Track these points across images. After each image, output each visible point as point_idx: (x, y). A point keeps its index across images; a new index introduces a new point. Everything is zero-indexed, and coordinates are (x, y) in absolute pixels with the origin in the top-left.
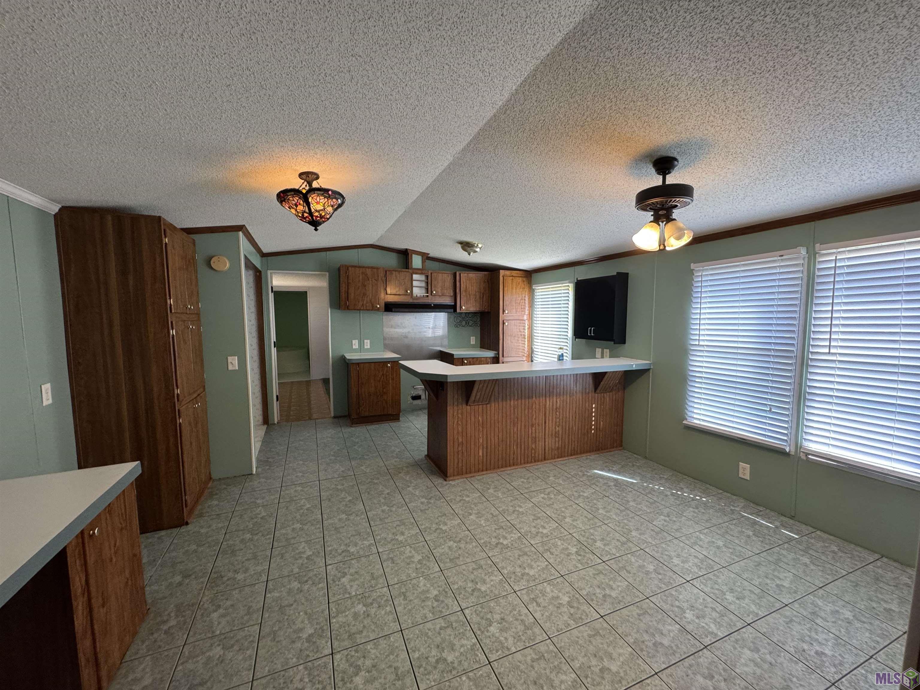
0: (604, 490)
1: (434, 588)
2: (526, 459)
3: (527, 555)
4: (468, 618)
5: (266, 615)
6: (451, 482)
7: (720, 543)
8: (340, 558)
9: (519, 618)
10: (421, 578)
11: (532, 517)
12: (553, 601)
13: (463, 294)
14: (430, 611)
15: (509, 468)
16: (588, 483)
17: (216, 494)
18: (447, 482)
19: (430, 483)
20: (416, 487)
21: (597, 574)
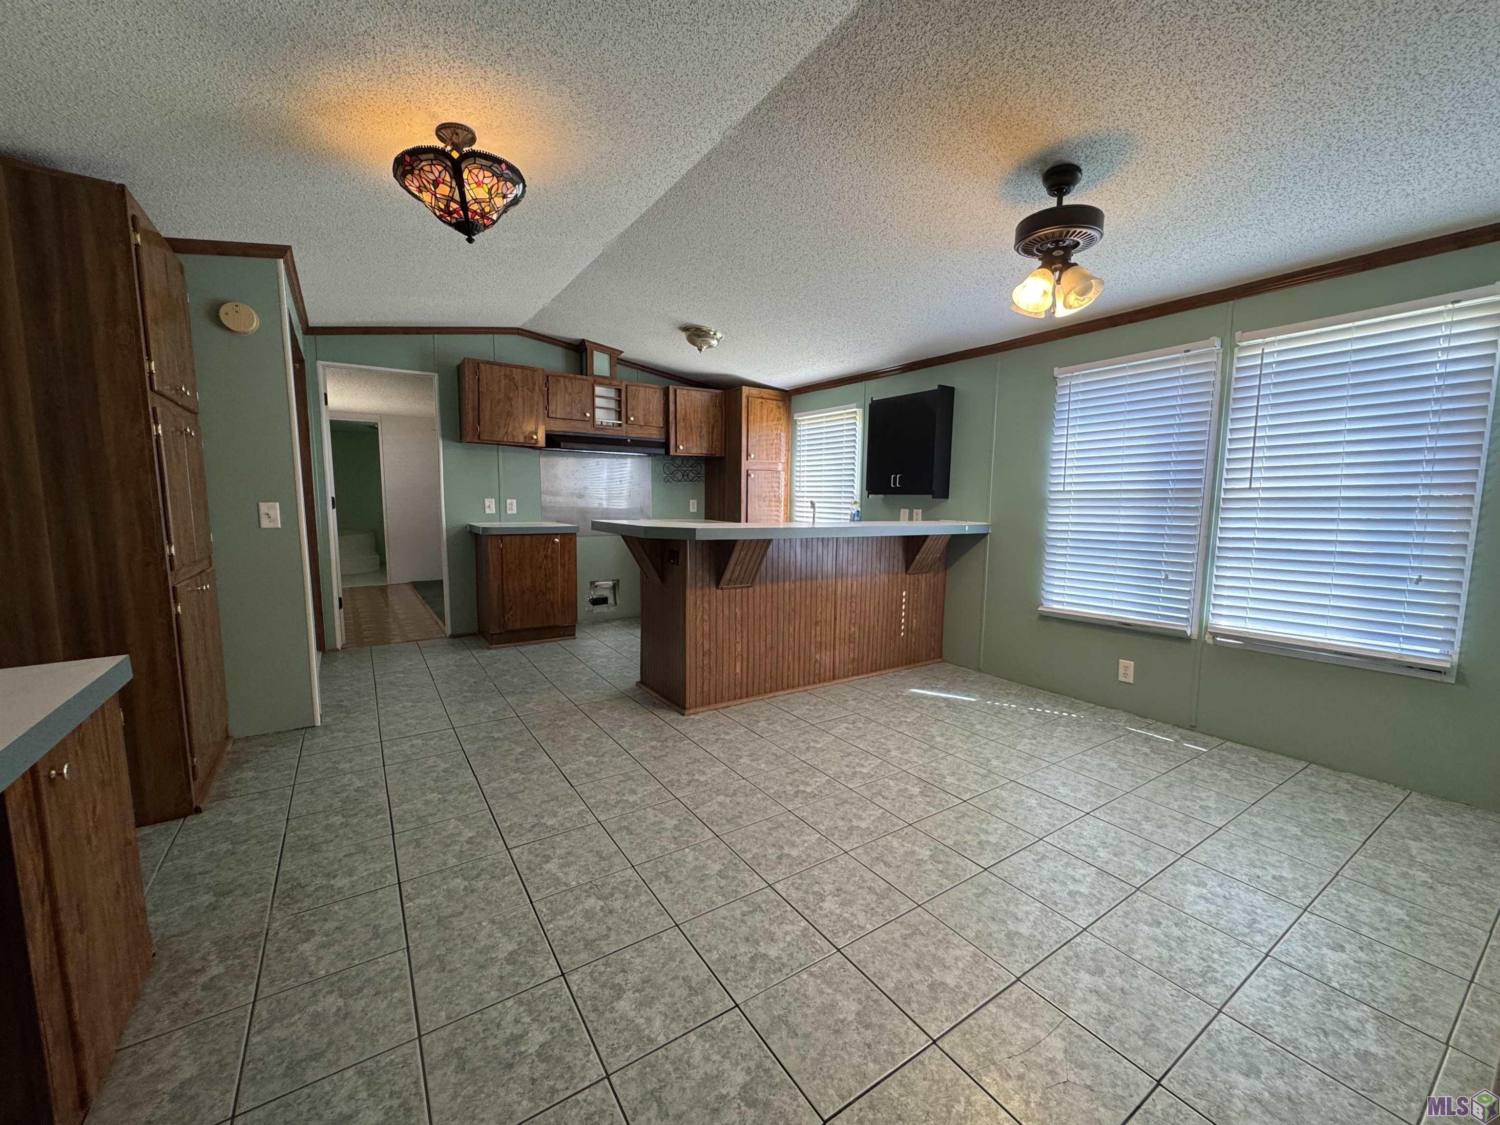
0: (935, 712)
1: (715, 862)
2: (806, 679)
3: (848, 802)
4: (784, 895)
5: (414, 935)
6: (692, 716)
7: (1113, 765)
8: (530, 836)
9: (864, 884)
10: (687, 850)
11: (839, 755)
12: (908, 858)
13: (681, 424)
14: (717, 893)
15: (782, 693)
16: (907, 706)
17: (247, 761)
18: (685, 717)
19: (656, 721)
20: (635, 726)
21: (961, 817)
